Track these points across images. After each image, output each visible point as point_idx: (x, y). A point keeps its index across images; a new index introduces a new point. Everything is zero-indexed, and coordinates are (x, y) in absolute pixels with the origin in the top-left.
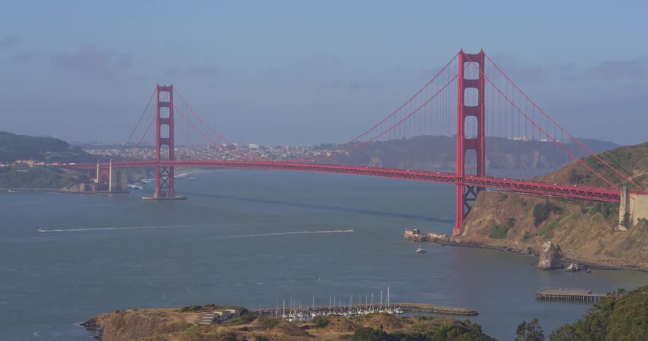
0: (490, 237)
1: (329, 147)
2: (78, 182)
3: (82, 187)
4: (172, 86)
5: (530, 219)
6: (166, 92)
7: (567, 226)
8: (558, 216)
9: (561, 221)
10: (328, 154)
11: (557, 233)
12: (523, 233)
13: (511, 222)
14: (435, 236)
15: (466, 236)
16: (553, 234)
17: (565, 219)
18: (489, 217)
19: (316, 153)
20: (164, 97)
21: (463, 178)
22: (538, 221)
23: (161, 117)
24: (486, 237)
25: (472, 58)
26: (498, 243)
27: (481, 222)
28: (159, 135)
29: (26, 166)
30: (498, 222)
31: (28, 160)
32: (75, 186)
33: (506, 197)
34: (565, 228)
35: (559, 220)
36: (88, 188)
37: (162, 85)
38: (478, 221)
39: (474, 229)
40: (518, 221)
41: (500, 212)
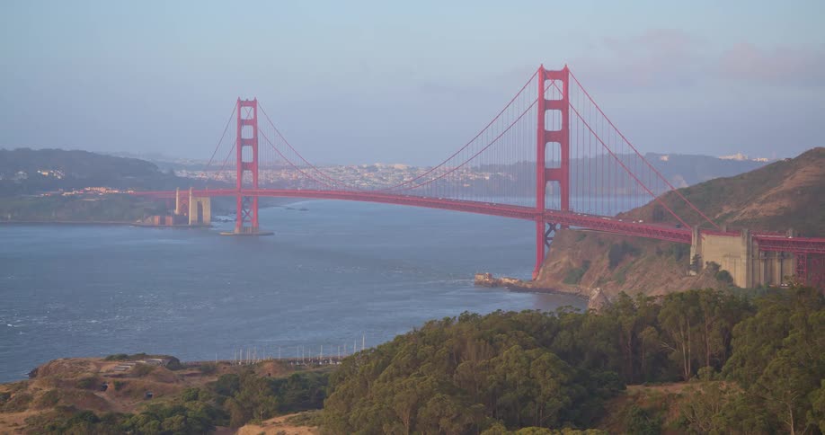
0: (564, 282)
1: (490, 168)
2: (153, 213)
3: (157, 219)
4: (255, 102)
5: (606, 262)
6: (248, 108)
7: (641, 270)
8: (633, 259)
9: (636, 264)
10: (487, 178)
11: (629, 278)
12: (597, 278)
13: (586, 264)
14: (507, 280)
15: (540, 281)
16: (626, 279)
17: (640, 262)
18: (564, 259)
19: (473, 177)
20: (247, 113)
21: (542, 214)
22: (614, 263)
23: (242, 137)
24: (560, 283)
25: (554, 75)
26: (571, 288)
27: (555, 265)
28: (241, 159)
29: (96, 195)
30: (574, 265)
31: (100, 187)
32: (150, 219)
33: (585, 236)
34: (639, 272)
35: (633, 263)
36: (163, 222)
37: (243, 99)
38: (553, 263)
39: (547, 272)
40: (593, 264)
41: (577, 253)
